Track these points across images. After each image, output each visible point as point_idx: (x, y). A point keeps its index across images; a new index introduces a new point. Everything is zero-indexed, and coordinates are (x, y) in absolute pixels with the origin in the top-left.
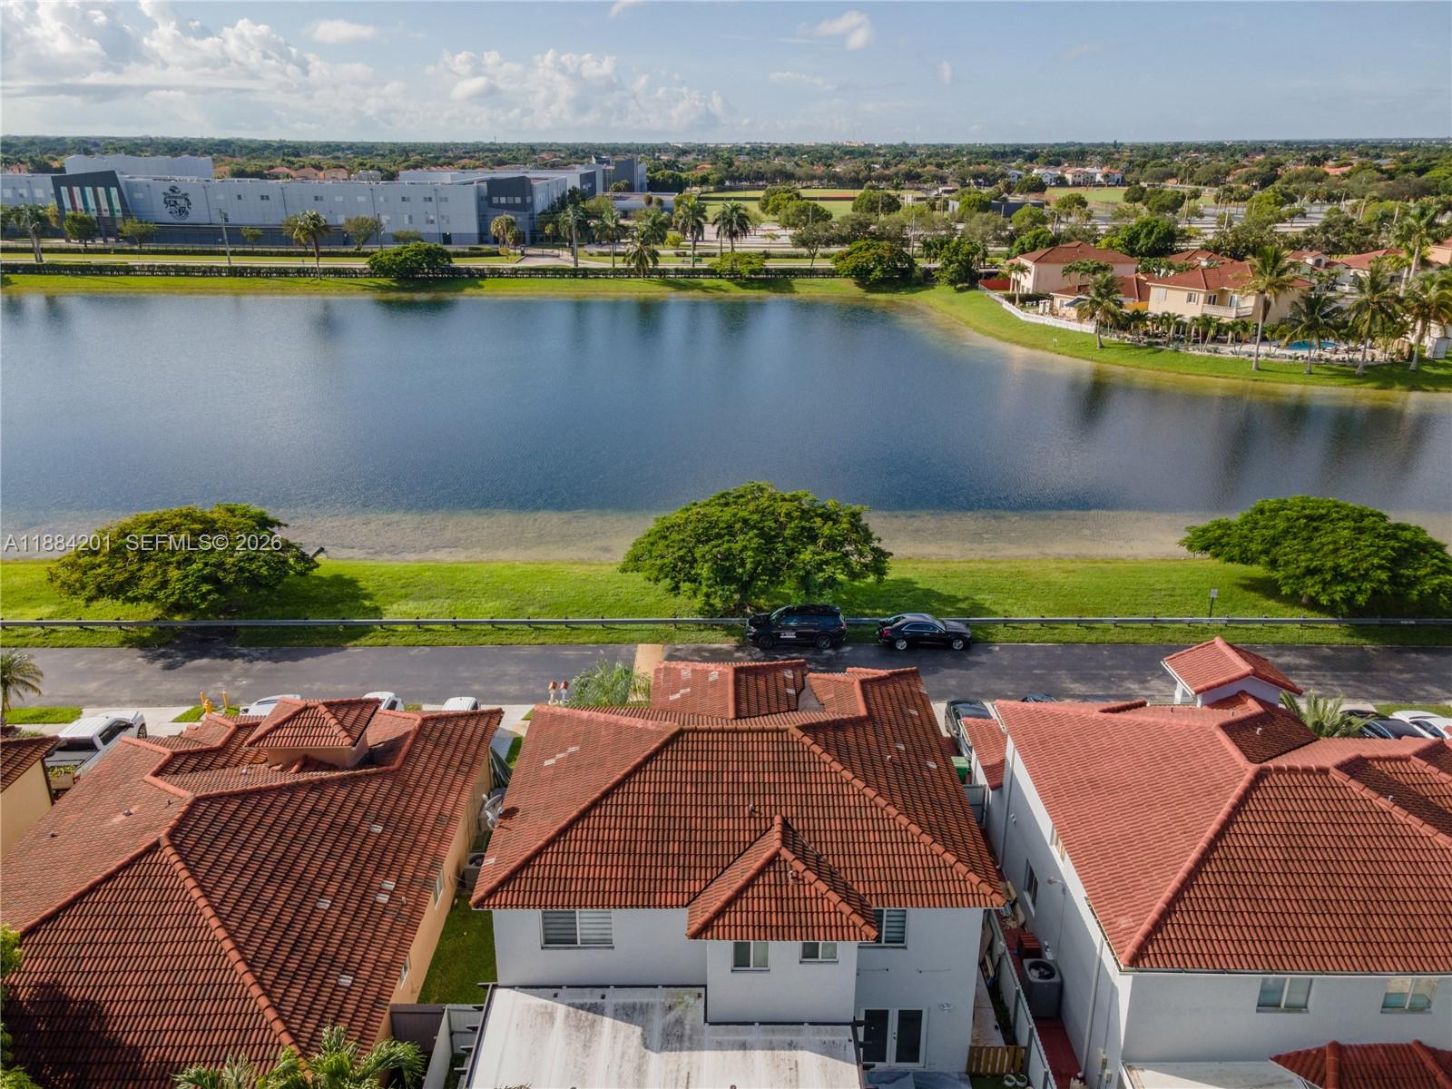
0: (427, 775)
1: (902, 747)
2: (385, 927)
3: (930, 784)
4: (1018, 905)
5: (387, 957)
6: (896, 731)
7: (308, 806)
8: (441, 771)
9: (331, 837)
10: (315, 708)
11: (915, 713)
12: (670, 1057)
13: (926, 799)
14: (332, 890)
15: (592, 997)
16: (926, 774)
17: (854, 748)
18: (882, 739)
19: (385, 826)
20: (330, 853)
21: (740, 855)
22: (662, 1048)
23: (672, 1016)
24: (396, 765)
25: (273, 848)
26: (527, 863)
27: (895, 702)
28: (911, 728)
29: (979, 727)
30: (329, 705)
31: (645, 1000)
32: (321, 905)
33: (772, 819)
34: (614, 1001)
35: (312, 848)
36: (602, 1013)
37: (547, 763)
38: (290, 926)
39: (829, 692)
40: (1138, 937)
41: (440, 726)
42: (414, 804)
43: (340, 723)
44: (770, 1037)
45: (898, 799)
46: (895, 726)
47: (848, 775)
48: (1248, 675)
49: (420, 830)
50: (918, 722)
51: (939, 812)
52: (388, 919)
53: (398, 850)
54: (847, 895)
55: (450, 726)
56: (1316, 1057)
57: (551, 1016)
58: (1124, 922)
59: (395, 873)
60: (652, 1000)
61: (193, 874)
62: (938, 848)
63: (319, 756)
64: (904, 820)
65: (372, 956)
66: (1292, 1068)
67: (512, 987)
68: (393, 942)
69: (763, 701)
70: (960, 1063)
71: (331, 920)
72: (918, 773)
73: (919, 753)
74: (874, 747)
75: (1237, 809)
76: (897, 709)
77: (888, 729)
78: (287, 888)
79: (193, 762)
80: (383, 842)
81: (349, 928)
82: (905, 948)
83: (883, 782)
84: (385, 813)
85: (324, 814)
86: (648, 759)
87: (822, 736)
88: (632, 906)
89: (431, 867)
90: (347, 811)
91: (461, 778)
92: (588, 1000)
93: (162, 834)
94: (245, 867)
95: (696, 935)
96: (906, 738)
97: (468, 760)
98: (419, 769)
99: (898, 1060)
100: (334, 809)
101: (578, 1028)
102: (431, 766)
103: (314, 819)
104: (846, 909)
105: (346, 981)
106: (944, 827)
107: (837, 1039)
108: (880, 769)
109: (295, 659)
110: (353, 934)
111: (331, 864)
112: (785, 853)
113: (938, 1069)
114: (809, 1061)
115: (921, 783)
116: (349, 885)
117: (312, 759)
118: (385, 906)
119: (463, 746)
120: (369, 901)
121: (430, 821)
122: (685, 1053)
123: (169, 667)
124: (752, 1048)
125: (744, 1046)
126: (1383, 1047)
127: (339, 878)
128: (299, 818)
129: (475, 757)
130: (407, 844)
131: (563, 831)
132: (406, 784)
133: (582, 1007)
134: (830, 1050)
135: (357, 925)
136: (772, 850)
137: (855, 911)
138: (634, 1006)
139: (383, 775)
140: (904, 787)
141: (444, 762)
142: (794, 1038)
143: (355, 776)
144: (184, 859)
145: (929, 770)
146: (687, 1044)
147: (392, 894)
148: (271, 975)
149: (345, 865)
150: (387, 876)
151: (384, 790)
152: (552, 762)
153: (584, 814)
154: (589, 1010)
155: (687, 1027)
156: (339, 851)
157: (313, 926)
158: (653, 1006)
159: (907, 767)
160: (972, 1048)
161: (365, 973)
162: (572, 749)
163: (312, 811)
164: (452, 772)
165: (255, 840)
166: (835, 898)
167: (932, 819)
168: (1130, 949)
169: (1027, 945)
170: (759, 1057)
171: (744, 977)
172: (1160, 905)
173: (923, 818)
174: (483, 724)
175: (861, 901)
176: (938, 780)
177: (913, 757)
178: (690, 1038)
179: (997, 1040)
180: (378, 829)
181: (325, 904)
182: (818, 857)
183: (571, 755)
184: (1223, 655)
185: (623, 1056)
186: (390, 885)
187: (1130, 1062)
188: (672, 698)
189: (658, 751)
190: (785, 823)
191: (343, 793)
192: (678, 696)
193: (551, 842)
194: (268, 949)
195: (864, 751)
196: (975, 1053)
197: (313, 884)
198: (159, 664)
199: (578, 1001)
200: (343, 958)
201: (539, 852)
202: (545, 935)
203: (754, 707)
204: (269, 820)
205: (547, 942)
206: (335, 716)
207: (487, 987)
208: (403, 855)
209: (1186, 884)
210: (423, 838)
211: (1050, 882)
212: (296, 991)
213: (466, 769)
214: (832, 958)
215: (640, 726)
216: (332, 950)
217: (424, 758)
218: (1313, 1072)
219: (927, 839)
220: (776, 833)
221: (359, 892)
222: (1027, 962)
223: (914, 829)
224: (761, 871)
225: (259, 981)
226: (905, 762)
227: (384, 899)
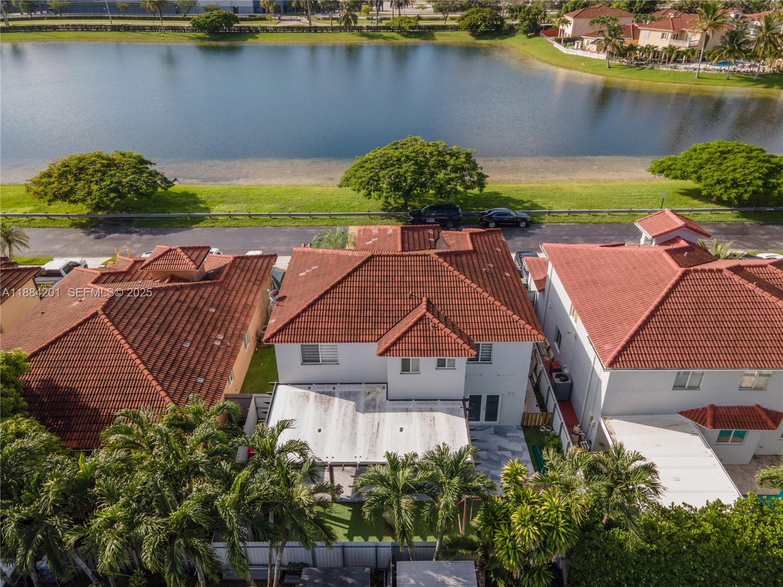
0: (238, 285)
1: (492, 266)
2: (219, 356)
3: (506, 283)
4: (550, 350)
5: (221, 370)
6: (489, 258)
7: (175, 298)
8: (245, 283)
9: (188, 313)
10: (175, 250)
11: (499, 250)
12: (369, 415)
13: (504, 290)
14: (190, 338)
15: (329, 389)
16: (504, 278)
17: (466, 265)
18: (481, 261)
19: (217, 309)
20: (188, 321)
21: (404, 317)
22: (364, 412)
23: (370, 397)
24: (221, 279)
25: (158, 318)
26: (292, 321)
27: (488, 244)
28: (497, 256)
29: (533, 262)
30: (183, 249)
31: (356, 390)
32: (184, 345)
33: (421, 299)
34: (340, 390)
35: (178, 318)
36: (334, 396)
37: (301, 274)
38: (169, 354)
39: (453, 240)
40: (614, 353)
41: (244, 261)
42: (231, 298)
43: (189, 257)
44: (420, 406)
45: (489, 289)
46: (488, 256)
47: (462, 277)
48: (682, 227)
49: (235, 311)
50: (500, 254)
51: (511, 296)
52: (220, 353)
53: (224, 320)
54: (461, 335)
55: (249, 262)
56: (702, 412)
57: (308, 397)
58: (607, 347)
59: (223, 331)
60: (359, 390)
61: (117, 328)
62: (510, 313)
63: (178, 275)
64: (492, 299)
65: (213, 369)
66: (688, 417)
67: (287, 384)
68: (224, 364)
69: (417, 243)
70: (518, 421)
71: (191, 353)
72: (500, 278)
73: (501, 269)
74: (477, 265)
75: (671, 291)
76: (489, 248)
77: (484, 257)
78: (167, 336)
79: (113, 278)
80: (216, 317)
81: (200, 356)
82: (491, 363)
83: (481, 281)
84: (216, 302)
85: (184, 302)
86: (355, 270)
87: (448, 258)
88: (348, 342)
89: (242, 329)
90: (196, 301)
91: (256, 288)
92: (327, 390)
93: (99, 309)
94: (144, 326)
95: (382, 354)
96: (494, 261)
97: (259, 278)
98: (233, 282)
99: (486, 420)
100: (189, 300)
101: (321, 403)
102: (240, 281)
103: (178, 304)
104: (460, 341)
105: (201, 380)
106: (513, 303)
107: (455, 407)
108: (479, 275)
109: (165, 234)
110: (203, 359)
111: (189, 326)
112: (429, 315)
113: (506, 424)
114: (441, 417)
115: (501, 283)
116: (199, 336)
117: (176, 277)
118: (219, 347)
119: (256, 271)
120: (210, 344)
121: (241, 307)
122: (377, 414)
123: (98, 238)
124: (411, 411)
125: (407, 410)
126: (738, 407)
127: (194, 333)
128: (170, 304)
129: (263, 277)
130: (229, 318)
131: (311, 306)
132: (226, 289)
133: (323, 393)
134: (451, 412)
135: (205, 355)
136: (422, 313)
137: (465, 343)
138: (350, 392)
139: (215, 284)
140: (492, 284)
141: (246, 279)
142: (432, 406)
143: (199, 284)
144: (112, 321)
145: (506, 277)
146: (377, 409)
147: (222, 341)
148: (162, 376)
149: (197, 326)
150: (219, 333)
151: (215, 291)
152: (303, 274)
153: (321, 297)
154: (327, 394)
155: (378, 402)
156: (192, 320)
157: (182, 355)
158: (360, 392)
159: (494, 275)
160: (524, 414)
161: (210, 377)
162: (314, 268)
163: (177, 300)
164: (251, 284)
165: (148, 313)
166: (454, 336)
167: (507, 299)
168: (610, 358)
169: (554, 367)
170: (415, 415)
171: (407, 377)
172: (627, 337)
173: (502, 299)
174: (266, 261)
175: (469, 338)
176: (511, 282)
177: (497, 270)
178: (379, 407)
179: (537, 410)
180: (213, 310)
181: (187, 345)
182: (446, 317)
183: (314, 270)
184: (669, 217)
185: (345, 415)
186: (221, 337)
187: (605, 416)
188: (367, 243)
189: (360, 266)
190: (428, 300)
191: (193, 293)
192: (371, 242)
193: (304, 311)
194: (159, 364)
195: (471, 266)
196: (526, 416)
197: (180, 335)
198: (92, 236)
199: (321, 390)
200: (198, 370)
201: (298, 316)
202: (303, 358)
203: (412, 246)
204: (155, 304)
205: (304, 361)
206: (186, 254)
207: (273, 384)
208: (227, 323)
209: (642, 327)
210: (237, 315)
211: (568, 333)
212: (175, 384)
213: (259, 283)
214: (453, 366)
215: (350, 254)
216: (192, 366)
217: (236, 277)
218: (700, 419)
219: (504, 308)
220: (423, 306)
221: (205, 340)
222: (554, 374)
223: (497, 303)
224: (416, 324)
225: (156, 379)
226: (493, 272)
227: (218, 343)
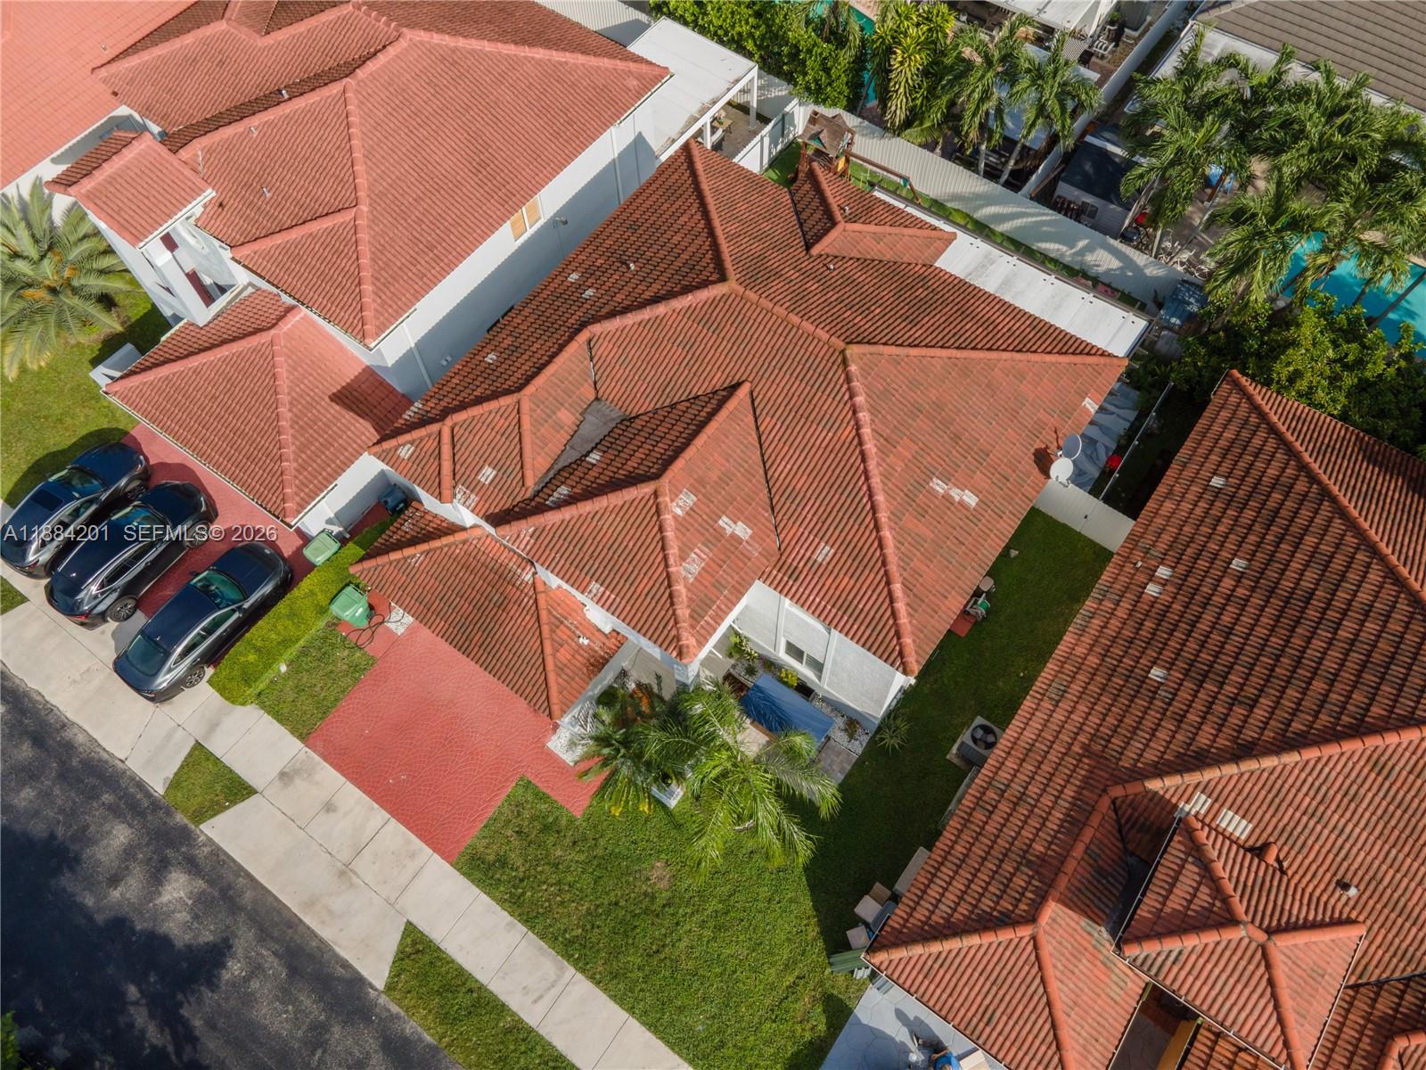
2: (1166, 537)
9: (1226, 659)
14: (1228, 583)
19: (1144, 679)
20: (1229, 634)
32: (1243, 563)
38: (1281, 539)
42: (1092, 723)
52: (1162, 546)
53: (1131, 641)
59: (1143, 606)
65: (1186, 506)
71: (1231, 544)
78: (1286, 584)
80: (1152, 653)
81: (1210, 536)
84: (1141, 703)
85: (1234, 699)
110: (1205, 529)
116: (1206, 589)
118: (1162, 562)
120: (1181, 569)
127: (1217, 600)
135: (1199, 540)
147: (1151, 578)
150: (1154, 602)
157: (1252, 538)
162: (941, 487)
180: (1156, 674)
181: (1238, 564)
186: (1152, 589)
208: (1127, 632)
227: (1163, 572)
